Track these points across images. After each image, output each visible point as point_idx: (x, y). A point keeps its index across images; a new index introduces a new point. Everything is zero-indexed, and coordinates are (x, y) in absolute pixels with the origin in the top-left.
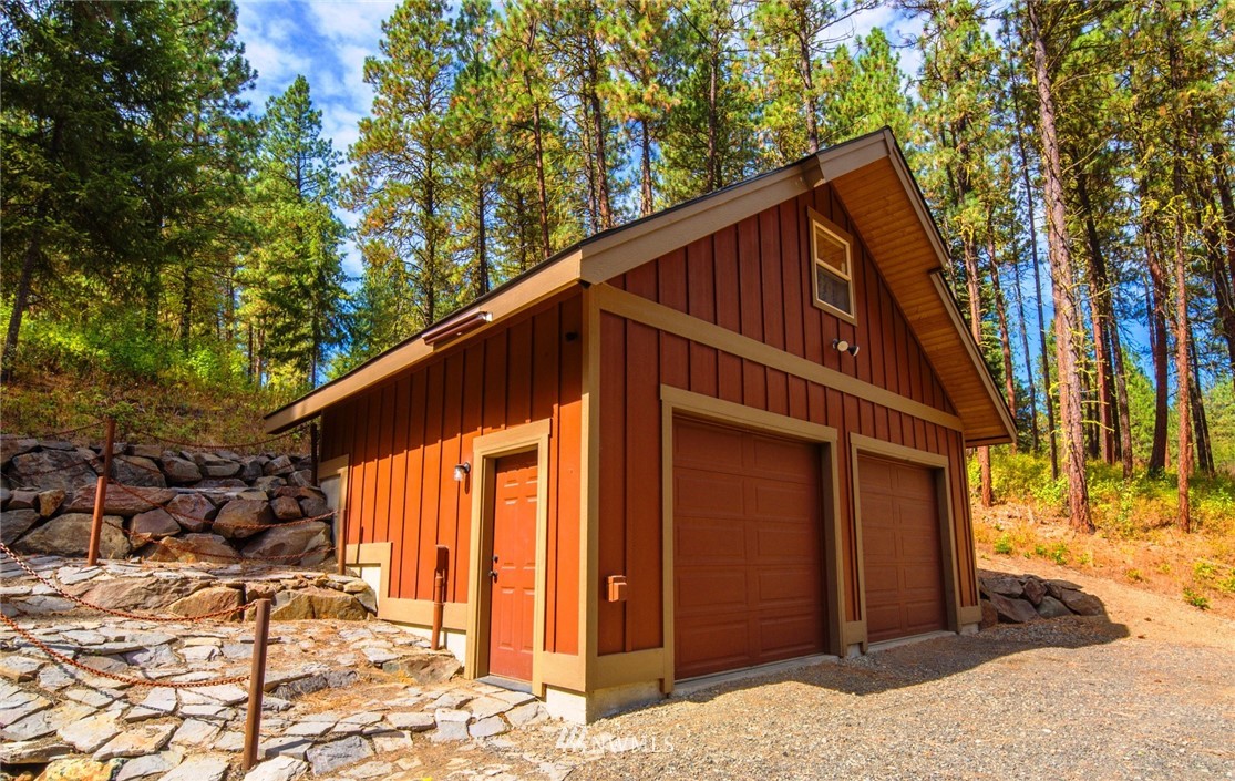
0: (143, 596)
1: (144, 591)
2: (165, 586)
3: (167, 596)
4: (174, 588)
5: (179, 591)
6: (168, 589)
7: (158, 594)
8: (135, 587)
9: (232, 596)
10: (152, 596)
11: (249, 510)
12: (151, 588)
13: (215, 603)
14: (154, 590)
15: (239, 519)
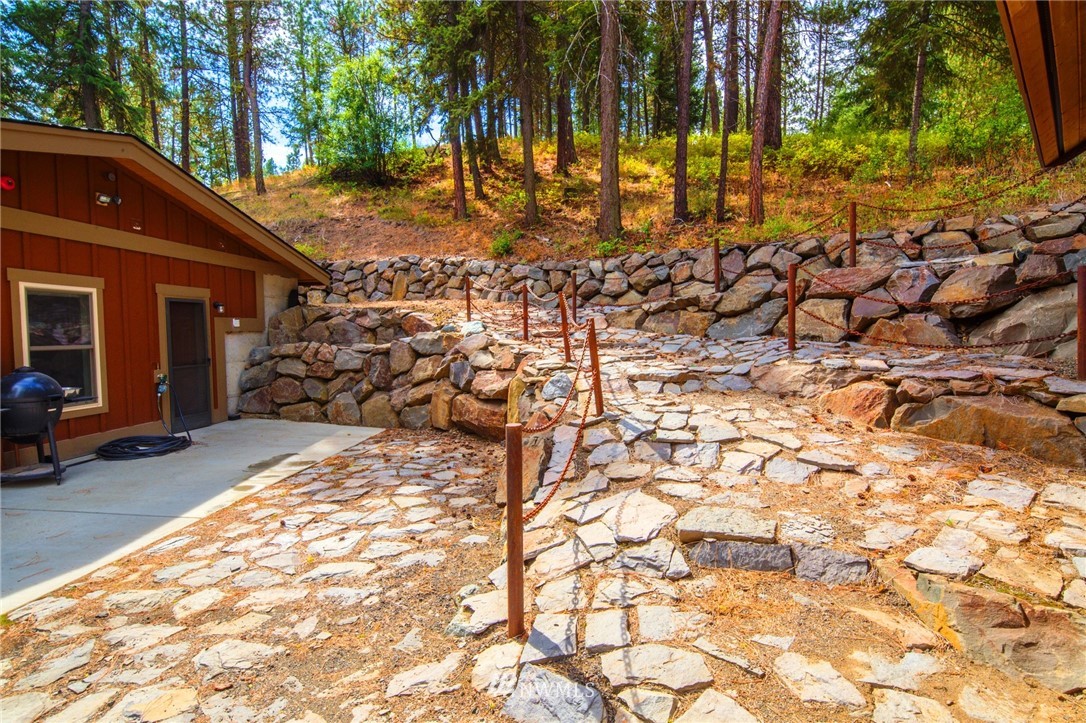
0: (801, 384)
1: (803, 378)
2: (821, 375)
3: (822, 386)
4: (830, 377)
5: (833, 382)
6: (824, 378)
7: (814, 383)
8: (796, 373)
9: (879, 395)
10: (809, 384)
11: (978, 280)
12: (808, 376)
13: (860, 401)
14: (810, 378)
15: (962, 292)
